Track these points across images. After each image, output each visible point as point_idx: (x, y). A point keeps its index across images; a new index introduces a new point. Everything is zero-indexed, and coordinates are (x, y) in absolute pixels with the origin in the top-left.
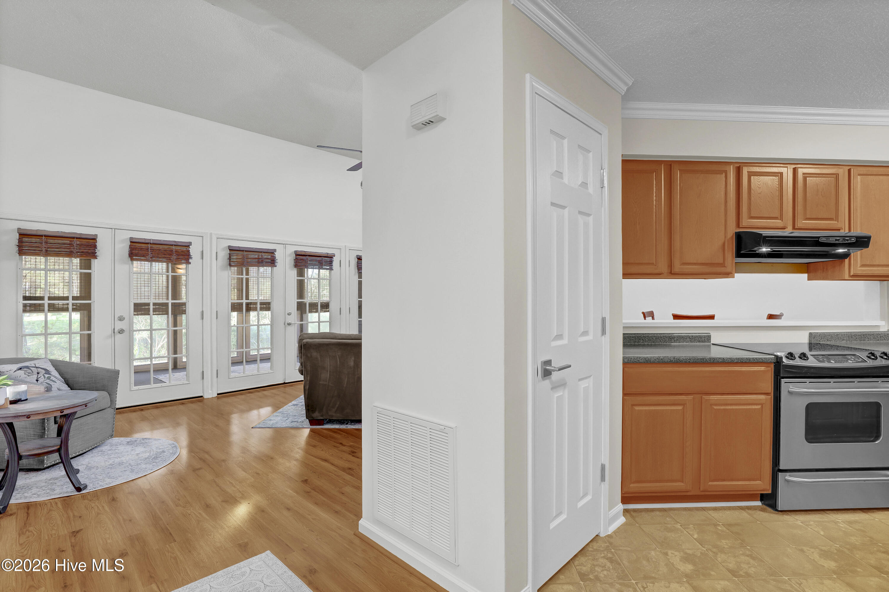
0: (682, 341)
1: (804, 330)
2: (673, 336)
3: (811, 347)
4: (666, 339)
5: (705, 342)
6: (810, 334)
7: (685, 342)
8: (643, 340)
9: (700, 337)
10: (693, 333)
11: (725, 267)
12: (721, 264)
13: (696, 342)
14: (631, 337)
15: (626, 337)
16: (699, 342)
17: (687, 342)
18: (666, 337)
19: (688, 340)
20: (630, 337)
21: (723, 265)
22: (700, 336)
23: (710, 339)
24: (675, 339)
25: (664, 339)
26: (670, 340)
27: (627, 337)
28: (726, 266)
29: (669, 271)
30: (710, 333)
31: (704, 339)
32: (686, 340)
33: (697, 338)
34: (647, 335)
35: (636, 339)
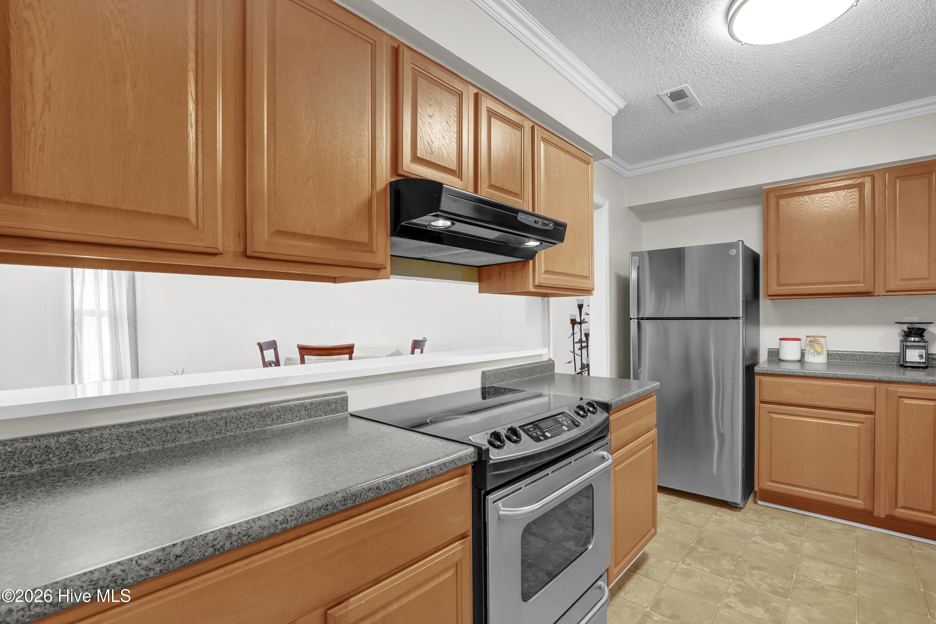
0: (290, 418)
1: (475, 368)
2: (268, 410)
3: (485, 393)
4: (251, 419)
5: (337, 412)
6: (483, 373)
7: (296, 419)
8: (189, 434)
9: (328, 403)
10: (312, 397)
11: (372, 252)
12: (365, 244)
13: (320, 416)
14: (152, 432)
15: (135, 435)
16: (326, 413)
17: (301, 419)
18: (251, 415)
19: (303, 412)
20: (149, 430)
21: (368, 247)
22: (326, 401)
23: (347, 404)
24: (275, 416)
25: (246, 422)
26: (261, 420)
27: (137, 432)
28: (373, 250)
29: (241, 249)
30: (345, 393)
31: (336, 407)
32: (298, 415)
33: (321, 407)
34: (200, 418)
35: (168, 433)
